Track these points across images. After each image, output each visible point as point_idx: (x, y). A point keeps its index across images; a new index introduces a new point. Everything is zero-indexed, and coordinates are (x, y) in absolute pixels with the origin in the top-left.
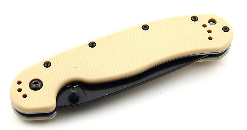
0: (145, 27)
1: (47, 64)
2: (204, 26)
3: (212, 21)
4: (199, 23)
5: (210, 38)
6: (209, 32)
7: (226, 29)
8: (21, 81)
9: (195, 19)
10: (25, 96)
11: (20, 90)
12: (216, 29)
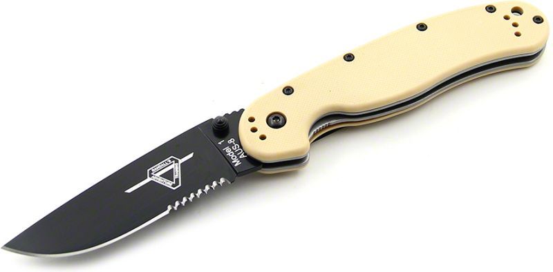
0: (422, 27)
1: (288, 91)
2: (507, 18)
3: (517, 11)
4: (499, 14)
5: (518, 34)
6: (515, 25)
7: (538, 20)
8: (254, 117)
9: (491, 9)
10: (263, 138)
11: (254, 130)
12: (525, 21)
